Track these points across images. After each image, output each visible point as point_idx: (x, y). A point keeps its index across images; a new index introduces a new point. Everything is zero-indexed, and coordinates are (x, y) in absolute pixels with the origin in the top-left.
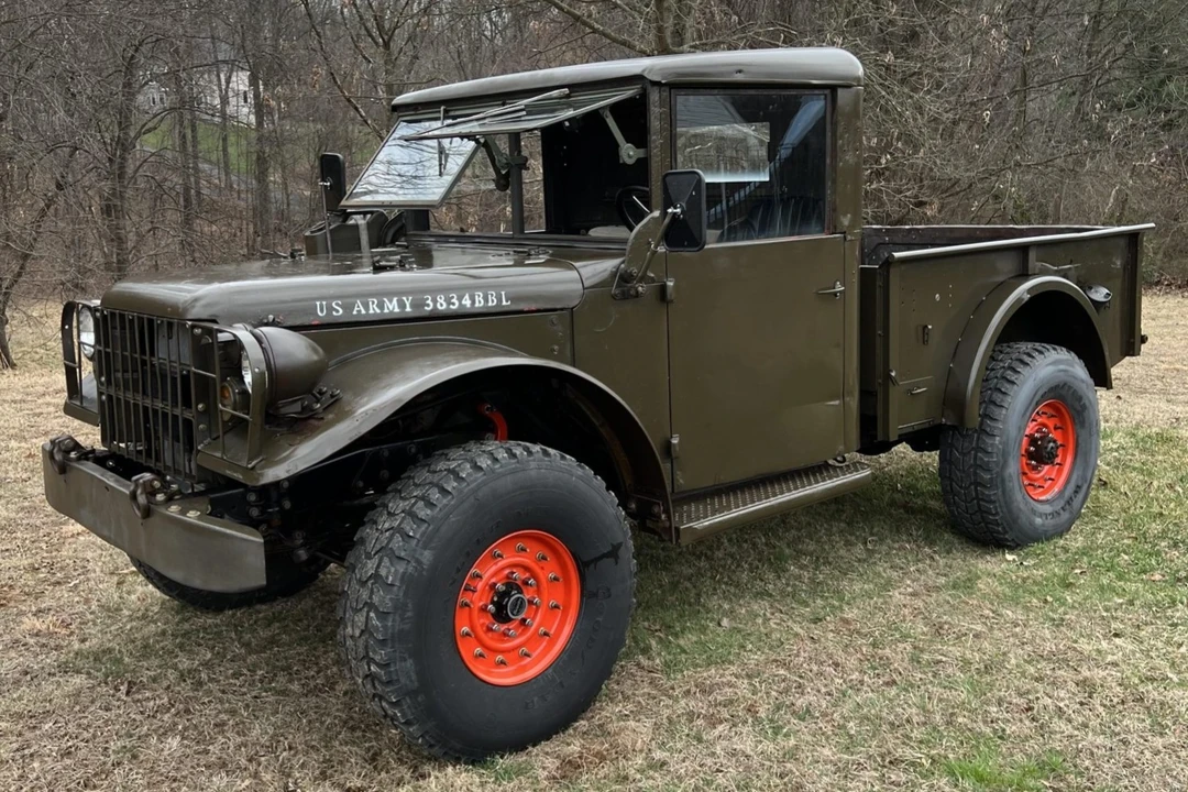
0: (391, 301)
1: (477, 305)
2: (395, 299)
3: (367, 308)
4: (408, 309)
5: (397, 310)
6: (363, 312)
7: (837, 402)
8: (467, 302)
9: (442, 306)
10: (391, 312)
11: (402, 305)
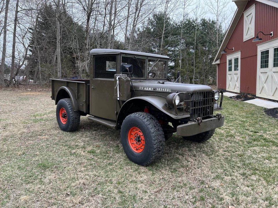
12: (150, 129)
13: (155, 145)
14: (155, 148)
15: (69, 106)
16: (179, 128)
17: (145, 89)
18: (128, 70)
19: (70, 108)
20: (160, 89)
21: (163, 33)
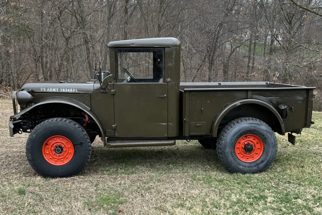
0: (54, 89)
1: (71, 91)
2: (55, 89)
3: (50, 90)
4: (57, 91)
5: (55, 91)
6: (49, 90)
7: (165, 124)
8: (69, 90)
9: (64, 91)
10: (54, 91)
11: (56, 90)
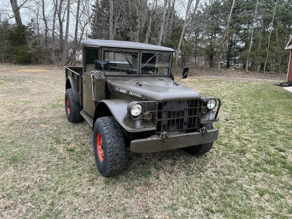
12: (107, 140)
13: (109, 157)
14: (110, 161)
15: (71, 97)
16: (133, 143)
17: (120, 90)
18: (103, 67)
19: (71, 100)
20: (133, 93)
21: (232, 8)
